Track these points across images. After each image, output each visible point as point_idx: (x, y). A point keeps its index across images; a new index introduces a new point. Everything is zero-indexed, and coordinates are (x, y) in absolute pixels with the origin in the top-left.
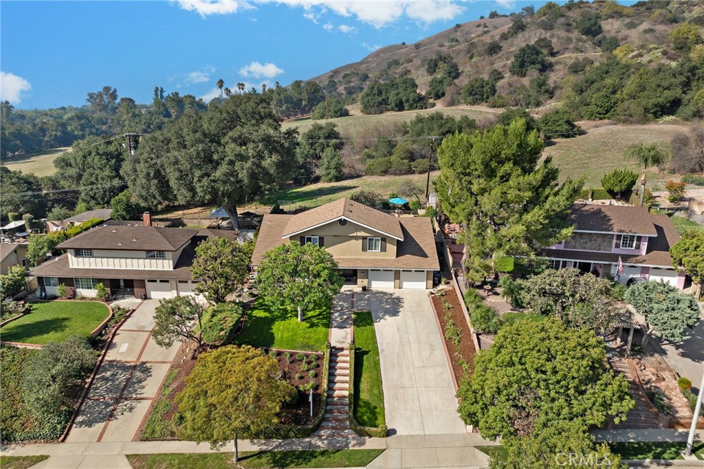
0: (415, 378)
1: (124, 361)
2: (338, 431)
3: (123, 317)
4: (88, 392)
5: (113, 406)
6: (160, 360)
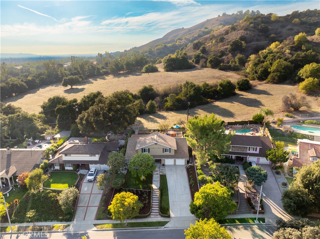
0: (179, 198)
1: (87, 194)
2: (156, 216)
3: (84, 178)
4: (77, 204)
5: (86, 209)
6: (98, 193)
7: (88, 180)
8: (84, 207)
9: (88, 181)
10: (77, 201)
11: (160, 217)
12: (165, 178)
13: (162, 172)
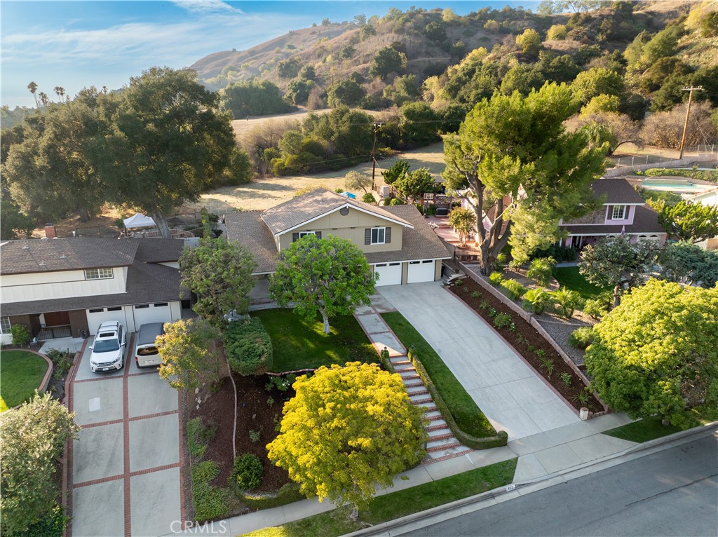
0: (493, 374)
1: (106, 423)
2: (450, 451)
3: (72, 364)
4: (69, 476)
5: (121, 488)
6: (158, 410)
7: (96, 367)
8: (110, 483)
9: (99, 372)
10: (65, 461)
11: (467, 452)
12: (401, 321)
13: (379, 306)
